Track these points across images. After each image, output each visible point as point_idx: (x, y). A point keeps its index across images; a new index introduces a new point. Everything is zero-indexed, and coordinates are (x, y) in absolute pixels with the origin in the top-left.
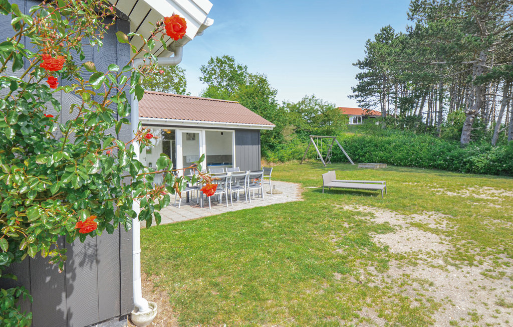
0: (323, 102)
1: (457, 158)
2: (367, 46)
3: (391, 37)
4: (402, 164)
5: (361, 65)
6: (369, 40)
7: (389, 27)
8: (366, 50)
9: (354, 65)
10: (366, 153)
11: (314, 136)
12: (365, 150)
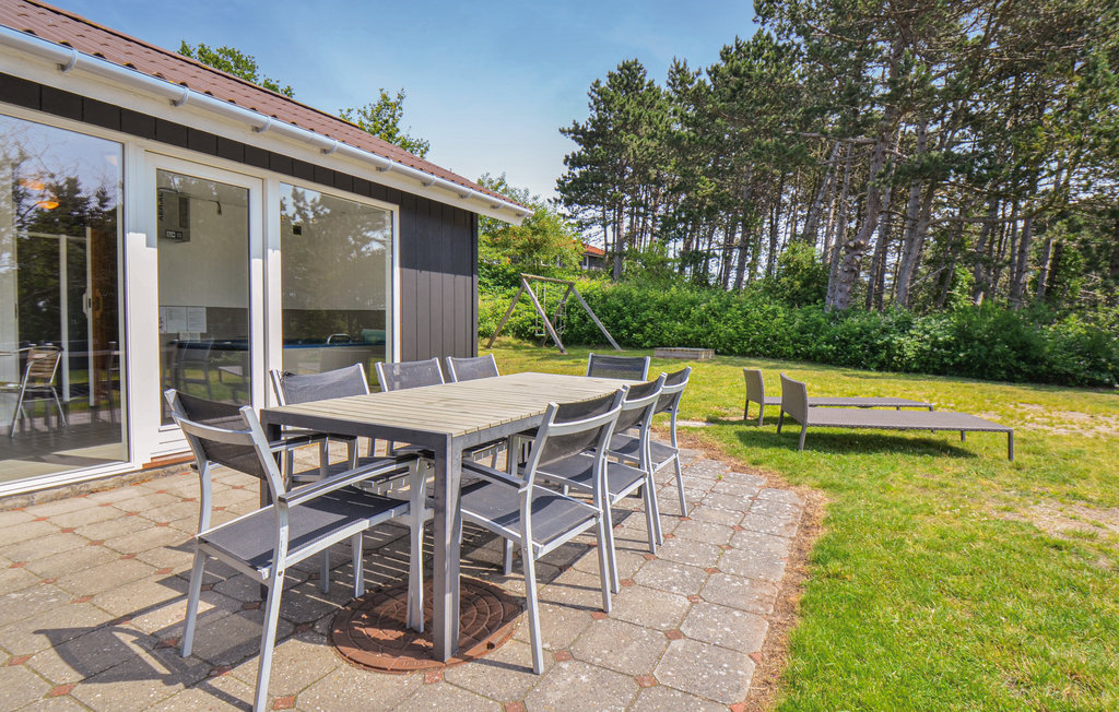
0: (530, 197)
1: (858, 336)
2: (593, 94)
3: (640, 86)
4: (735, 349)
5: (577, 133)
6: (598, 82)
7: (636, 64)
8: (592, 104)
9: (563, 131)
10: (644, 323)
11: (530, 276)
12: (644, 316)
